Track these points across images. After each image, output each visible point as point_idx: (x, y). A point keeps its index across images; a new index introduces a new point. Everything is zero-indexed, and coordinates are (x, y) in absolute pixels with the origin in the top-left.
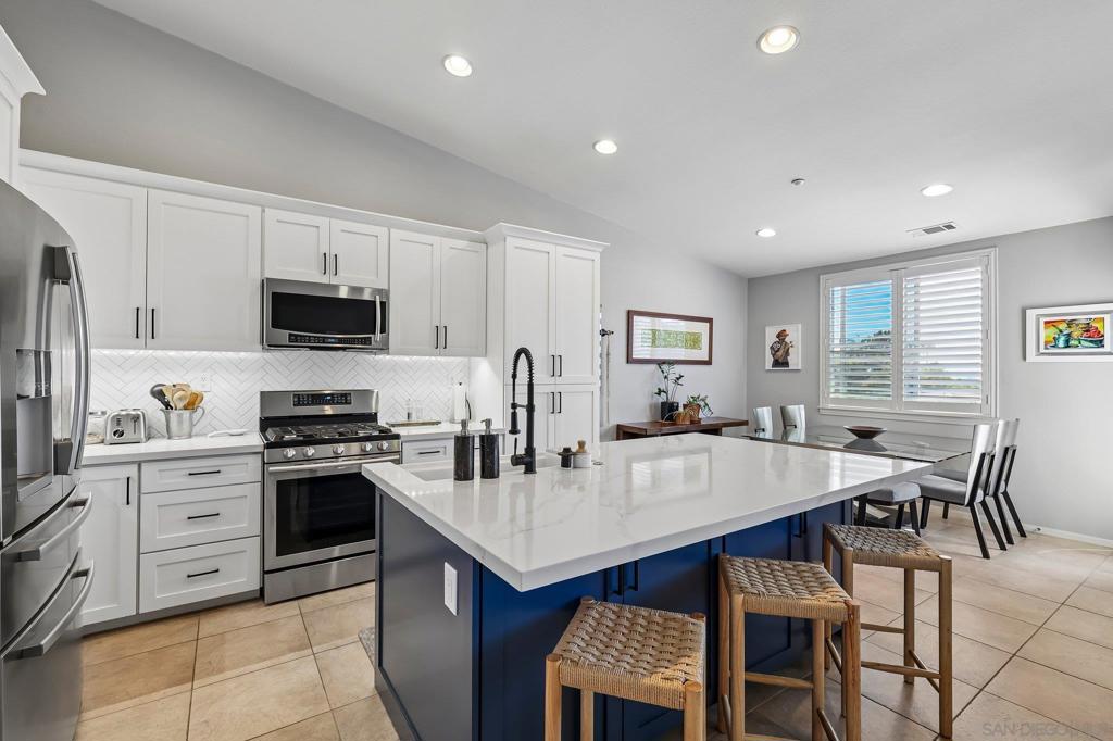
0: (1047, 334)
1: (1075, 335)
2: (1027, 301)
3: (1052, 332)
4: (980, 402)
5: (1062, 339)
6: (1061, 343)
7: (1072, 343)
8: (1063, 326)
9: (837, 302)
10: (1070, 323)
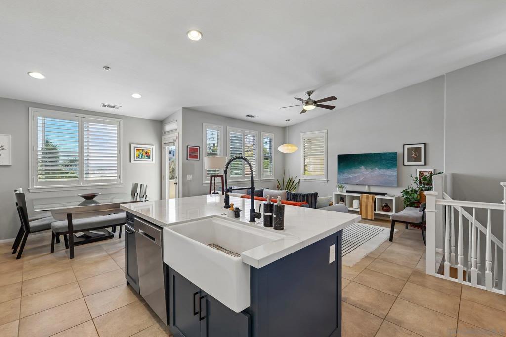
0: (137, 153)
1: (144, 154)
2: (131, 141)
3: (138, 153)
4: (116, 178)
5: (141, 155)
6: (140, 157)
7: (143, 157)
8: (141, 151)
9: (40, 125)
10: (143, 150)
